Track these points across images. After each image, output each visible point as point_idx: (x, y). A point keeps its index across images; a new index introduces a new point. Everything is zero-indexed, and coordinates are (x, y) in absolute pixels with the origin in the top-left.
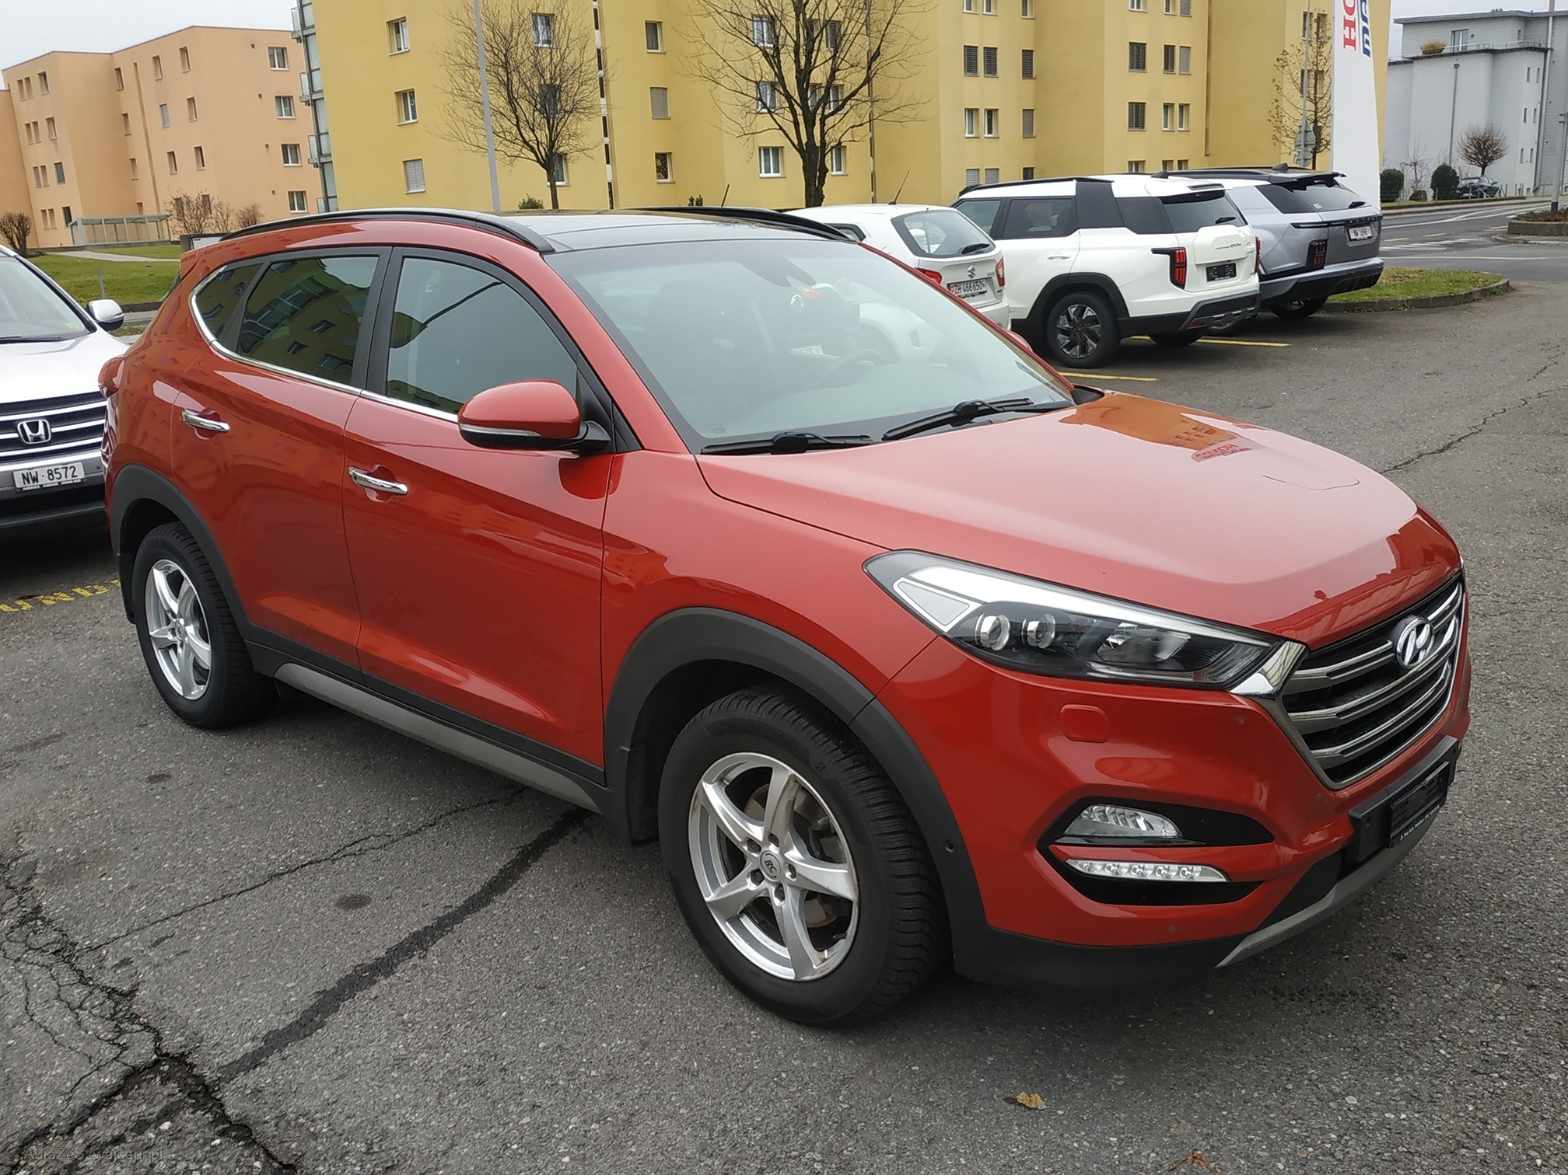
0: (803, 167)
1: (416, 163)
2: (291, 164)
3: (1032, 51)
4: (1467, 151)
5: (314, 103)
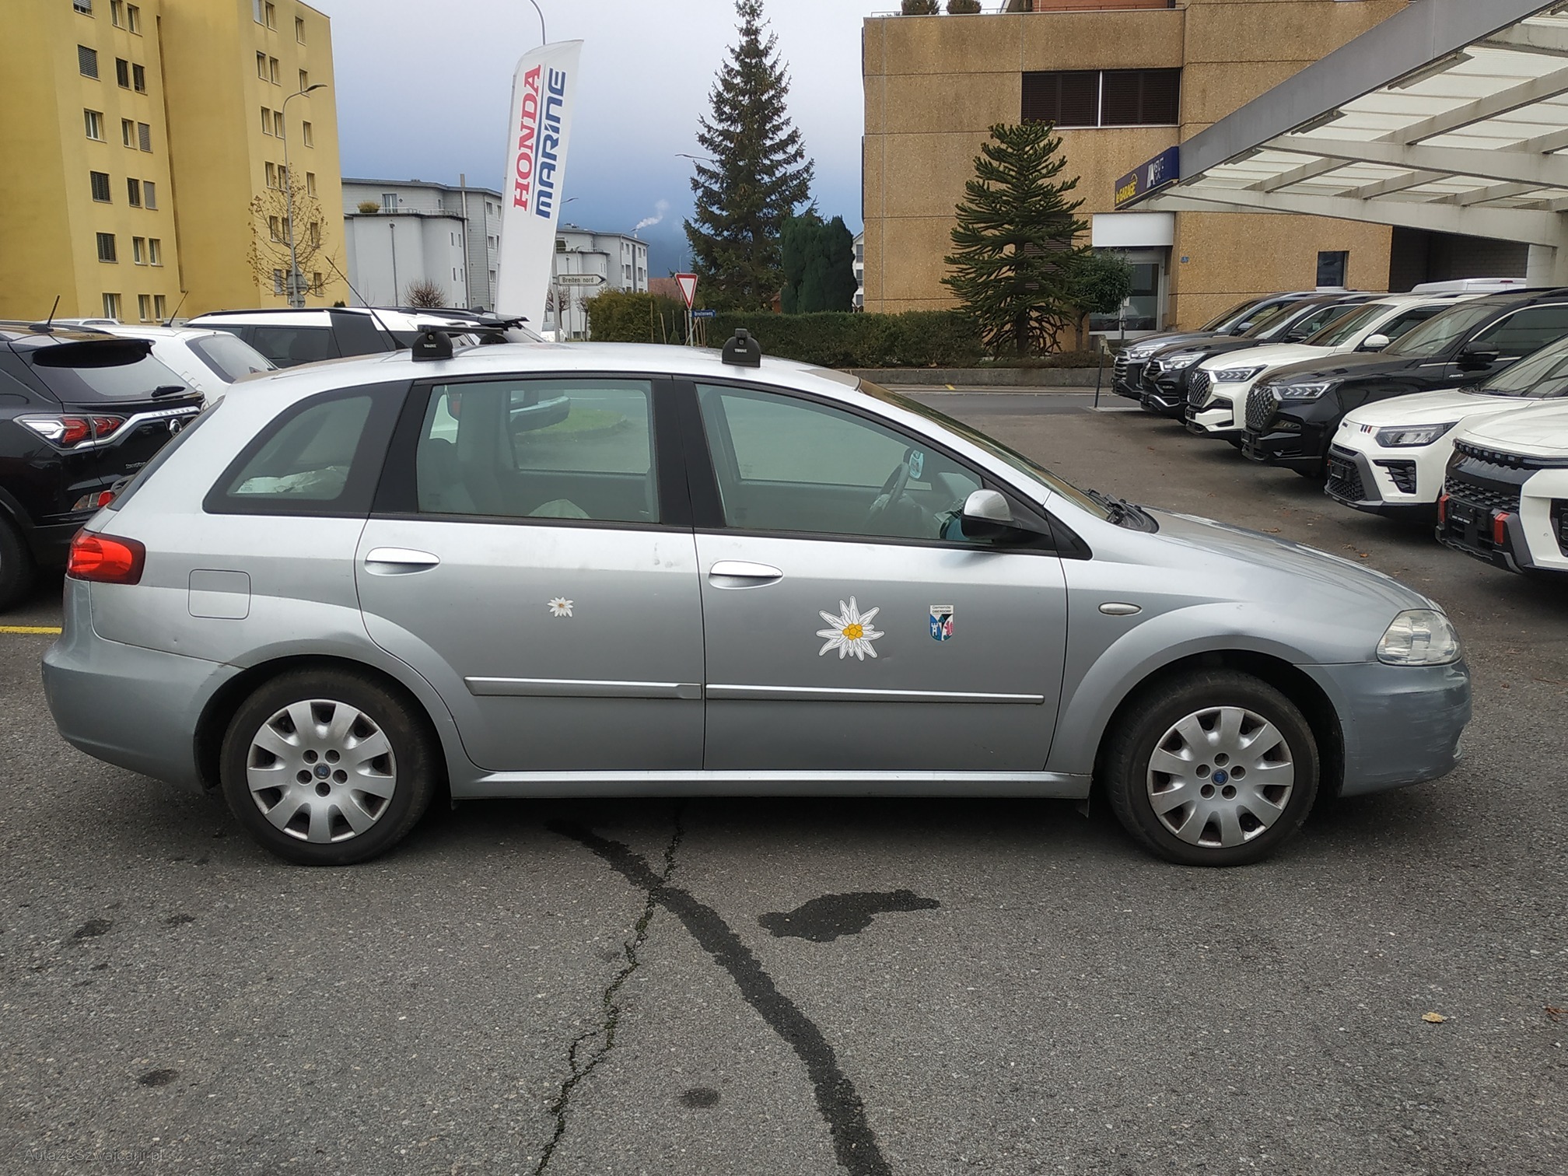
4: (413, 302)
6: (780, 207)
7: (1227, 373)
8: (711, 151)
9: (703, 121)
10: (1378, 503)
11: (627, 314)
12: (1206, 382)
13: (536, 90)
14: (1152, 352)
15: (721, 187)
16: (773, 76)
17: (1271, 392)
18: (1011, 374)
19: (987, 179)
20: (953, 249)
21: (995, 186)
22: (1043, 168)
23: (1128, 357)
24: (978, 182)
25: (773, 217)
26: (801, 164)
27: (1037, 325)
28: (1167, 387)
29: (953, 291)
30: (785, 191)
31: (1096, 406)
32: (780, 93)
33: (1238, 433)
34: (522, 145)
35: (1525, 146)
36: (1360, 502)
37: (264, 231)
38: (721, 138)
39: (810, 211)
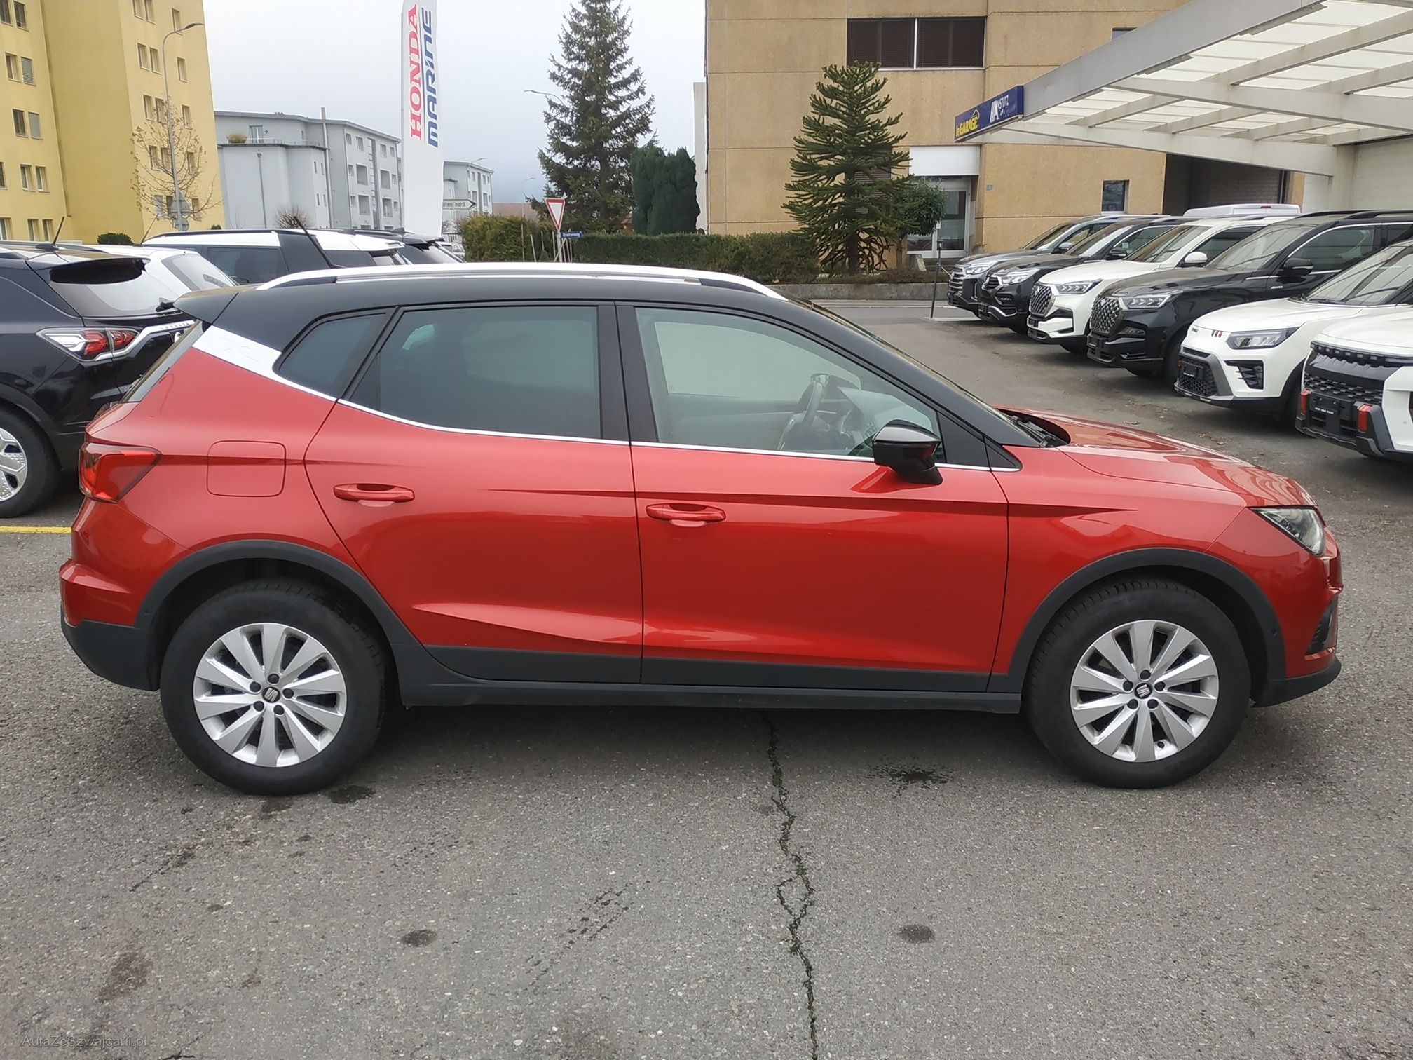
6: (624, 139)
7: (1067, 286)
8: (562, 87)
9: (554, 60)
10: (1230, 398)
11: (499, 235)
12: (1048, 295)
13: (416, 27)
14: (985, 269)
15: (572, 120)
16: (617, 19)
17: (1118, 303)
18: (845, 289)
19: (823, 115)
20: (791, 177)
21: (830, 121)
22: (871, 105)
23: (963, 273)
24: (814, 117)
25: (619, 148)
26: (642, 100)
27: (865, 245)
28: (1005, 299)
29: (792, 215)
30: (628, 124)
31: (932, 317)
32: (623, 36)
33: (1080, 340)
34: (412, 80)
35: (1328, 87)
36: (1213, 397)
37: (144, 158)
38: (570, 76)
39: (651, 144)
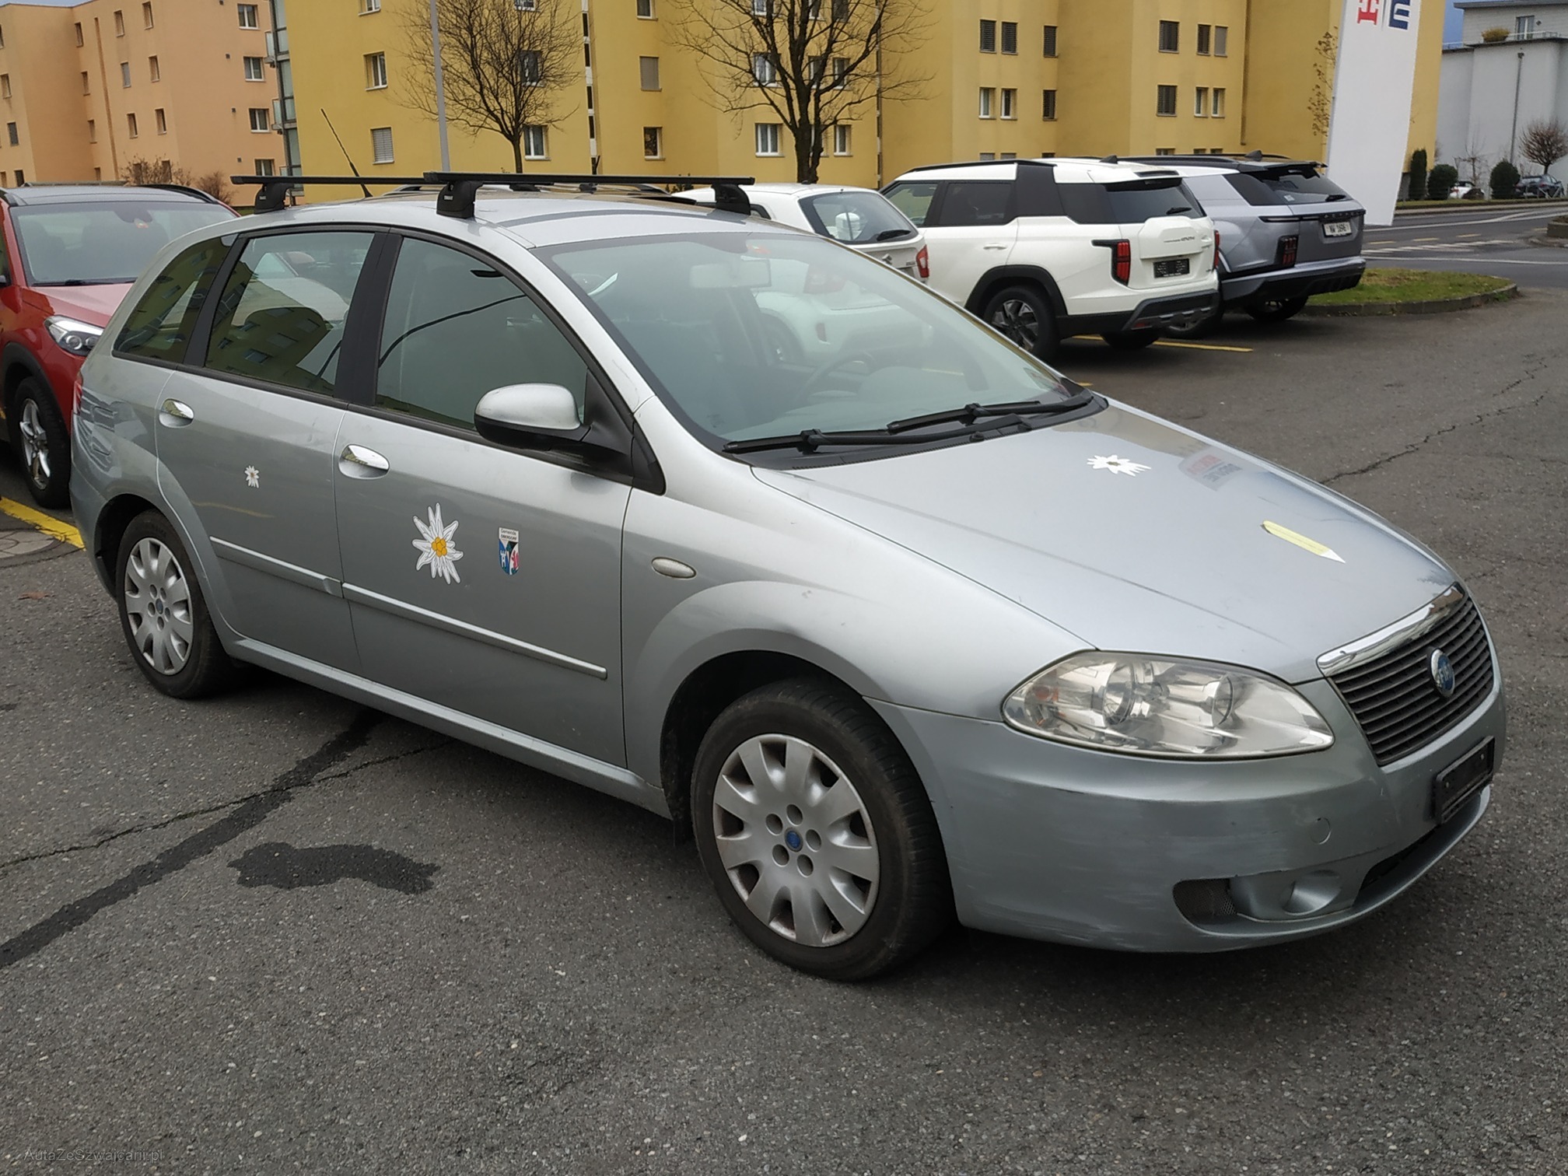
0: (796, 146)
1: (385, 132)
2: (259, 130)
3: (1055, 28)
4: (1529, 147)
5: (279, 65)
